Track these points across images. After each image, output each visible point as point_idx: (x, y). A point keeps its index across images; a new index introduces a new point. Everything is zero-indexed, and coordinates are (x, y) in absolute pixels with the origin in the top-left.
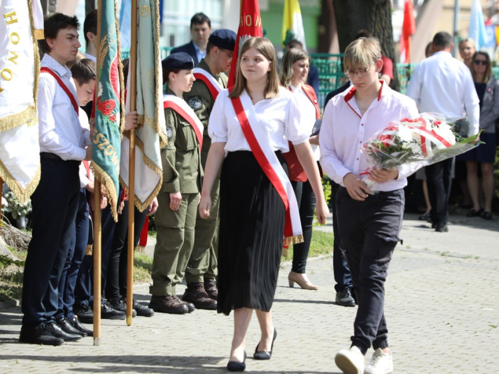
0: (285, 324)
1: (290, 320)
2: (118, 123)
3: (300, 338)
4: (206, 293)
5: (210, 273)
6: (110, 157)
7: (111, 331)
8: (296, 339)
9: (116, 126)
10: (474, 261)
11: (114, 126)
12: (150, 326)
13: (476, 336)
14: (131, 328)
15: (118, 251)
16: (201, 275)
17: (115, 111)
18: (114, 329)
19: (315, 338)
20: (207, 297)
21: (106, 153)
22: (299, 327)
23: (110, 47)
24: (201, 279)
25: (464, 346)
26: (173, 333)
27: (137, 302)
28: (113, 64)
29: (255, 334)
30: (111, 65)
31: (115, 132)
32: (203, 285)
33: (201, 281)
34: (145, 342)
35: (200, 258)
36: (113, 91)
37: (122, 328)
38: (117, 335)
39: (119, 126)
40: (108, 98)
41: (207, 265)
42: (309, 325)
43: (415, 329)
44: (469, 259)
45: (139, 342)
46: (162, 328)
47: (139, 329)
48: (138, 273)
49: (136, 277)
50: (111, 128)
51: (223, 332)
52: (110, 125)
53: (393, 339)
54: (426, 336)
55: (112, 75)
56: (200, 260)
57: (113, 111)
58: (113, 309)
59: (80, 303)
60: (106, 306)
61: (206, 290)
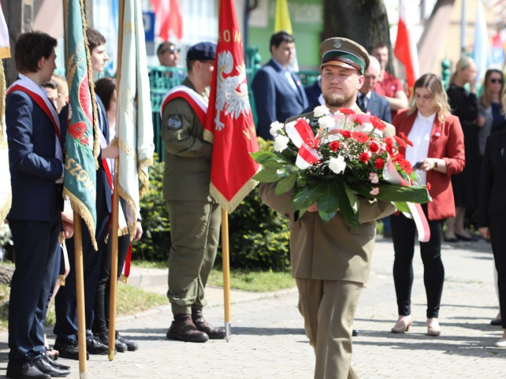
0: (277, 356)
1: (283, 352)
2: (91, 147)
3: (293, 370)
4: (193, 325)
5: (198, 304)
6: (84, 182)
7: (92, 367)
8: (288, 371)
9: (89, 150)
10: (477, 286)
11: (87, 149)
12: (133, 361)
13: (476, 363)
14: (114, 363)
15: (103, 283)
16: (189, 305)
17: (87, 134)
18: (95, 364)
19: (308, 370)
20: (194, 329)
21: (79, 178)
22: (291, 359)
23: (78, 66)
24: (188, 311)
25: (463, 374)
26: (158, 367)
27: (120, 336)
28: (82, 85)
29: (245, 368)
30: (79, 86)
31: (88, 156)
32: (190, 317)
33: (188, 313)
35: (187, 288)
36: (83, 113)
37: (103, 363)
38: (98, 371)
39: (92, 149)
40: (78, 120)
41: (194, 295)
42: (302, 357)
43: (413, 357)
44: (472, 284)
46: (146, 363)
47: (122, 364)
48: (122, 305)
49: (120, 310)
50: (82, 152)
51: (211, 366)
52: (81, 149)
53: (390, 368)
54: (425, 365)
55: (81, 96)
56: (187, 290)
57: (85, 134)
58: (102, 345)
59: (67, 338)
60: (94, 341)
61: (194, 322)
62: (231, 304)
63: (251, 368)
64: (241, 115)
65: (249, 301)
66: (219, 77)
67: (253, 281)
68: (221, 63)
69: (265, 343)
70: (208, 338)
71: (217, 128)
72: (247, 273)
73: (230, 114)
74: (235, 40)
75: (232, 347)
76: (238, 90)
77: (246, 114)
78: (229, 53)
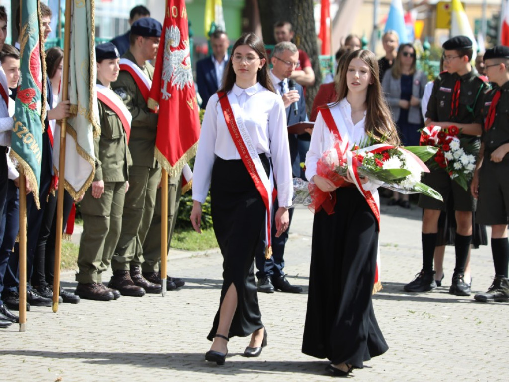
2: (38, 112)
4: (131, 280)
5: (136, 261)
6: (30, 145)
7: (37, 318)
10: (393, 249)
11: (34, 114)
12: (75, 313)
13: (395, 321)
14: (57, 315)
15: (45, 239)
16: (127, 262)
17: (35, 100)
20: (132, 284)
21: (25, 141)
24: (127, 267)
26: (99, 319)
27: (63, 289)
28: (33, 53)
29: (180, 321)
30: (31, 55)
31: (35, 121)
32: (129, 273)
33: (126, 269)
34: (71, 328)
35: (126, 246)
36: (33, 80)
37: (48, 314)
38: (43, 321)
39: (40, 115)
40: (28, 86)
41: (133, 252)
44: (388, 247)
45: (65, 329)
46: (88, 315)
47: (65, 315)
50: (30, 116)
51: (148, 318)
52: (29, 114)
55: (32, 64)
56: (126, 248)
57: (33, 100)
58: (39, 297)
59: (10, 290)
60: (32, 293)
61: (132, 278)
62: (168, 261)
63: (185, 321)
64: (186, 86)
65: (182, 259)
66: (167, 50)
67: (185, 240)
68: (169, 37)
69: (198, 298)
70: (145, 293)
71: (163, 98)
72: (180, 233)
73: (176, 85)
74: (182, 17)
75: (168, 302)
76: (184, 63)
77: (190, 86)
78: (177, 27)
